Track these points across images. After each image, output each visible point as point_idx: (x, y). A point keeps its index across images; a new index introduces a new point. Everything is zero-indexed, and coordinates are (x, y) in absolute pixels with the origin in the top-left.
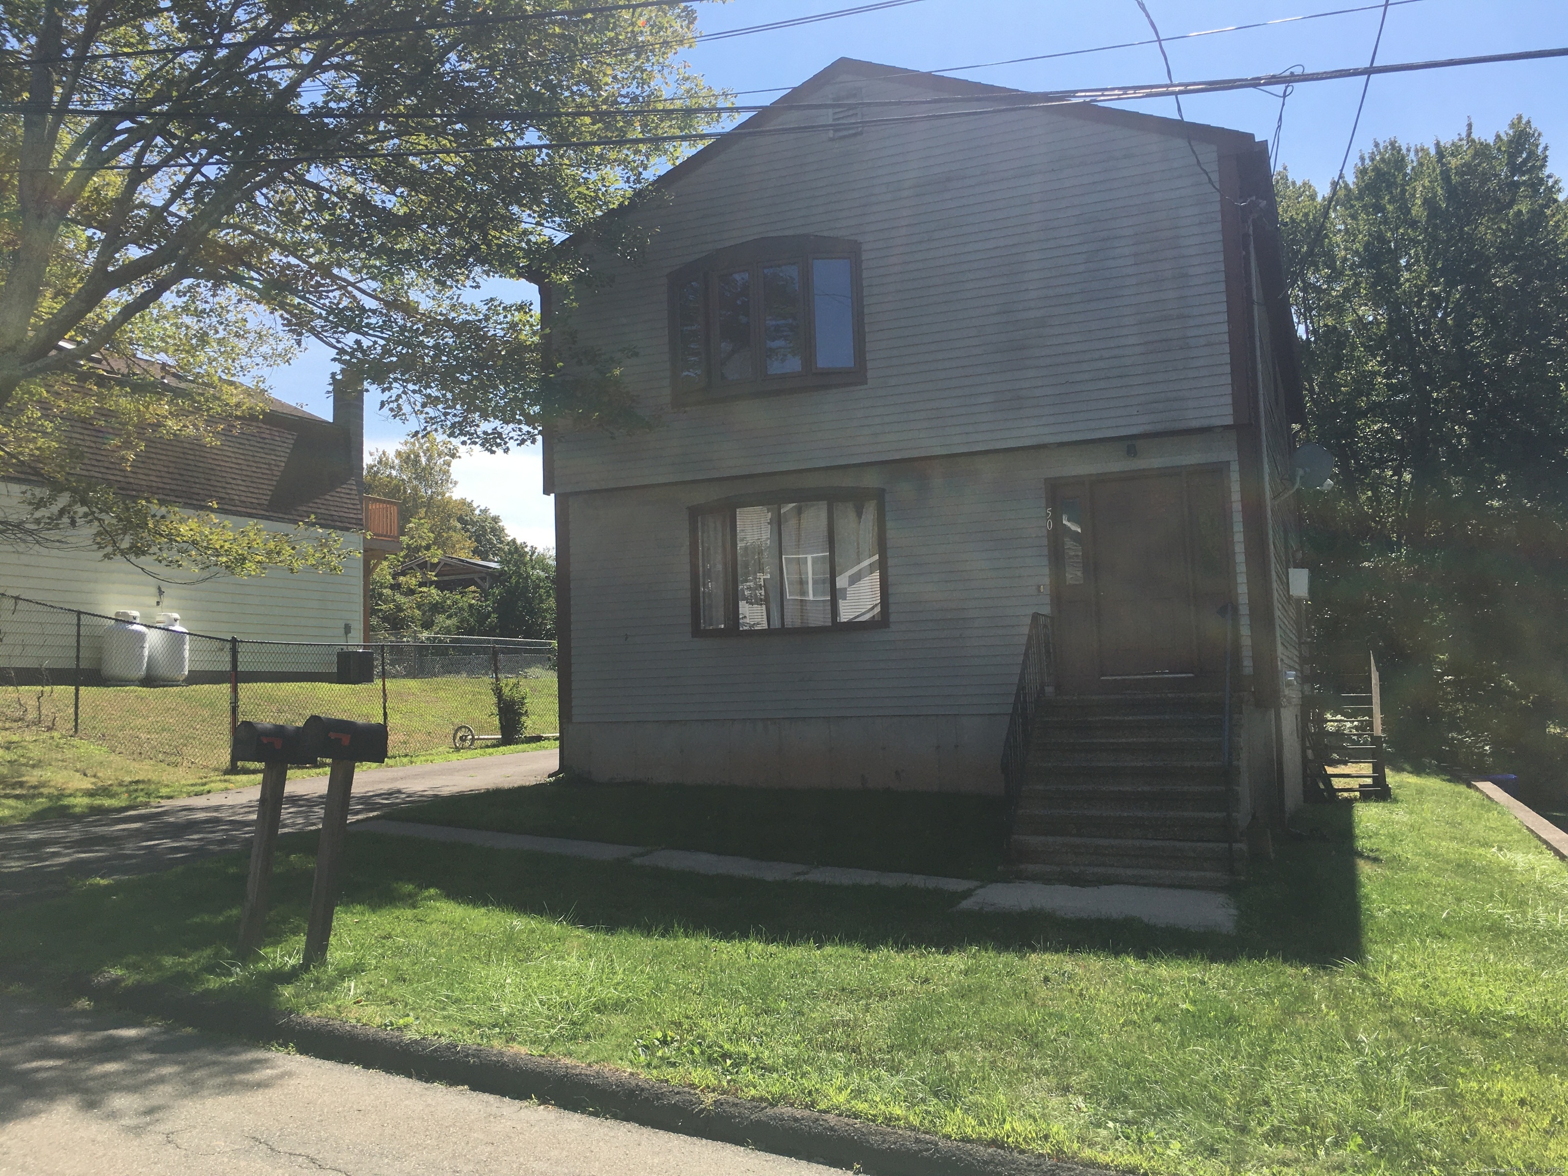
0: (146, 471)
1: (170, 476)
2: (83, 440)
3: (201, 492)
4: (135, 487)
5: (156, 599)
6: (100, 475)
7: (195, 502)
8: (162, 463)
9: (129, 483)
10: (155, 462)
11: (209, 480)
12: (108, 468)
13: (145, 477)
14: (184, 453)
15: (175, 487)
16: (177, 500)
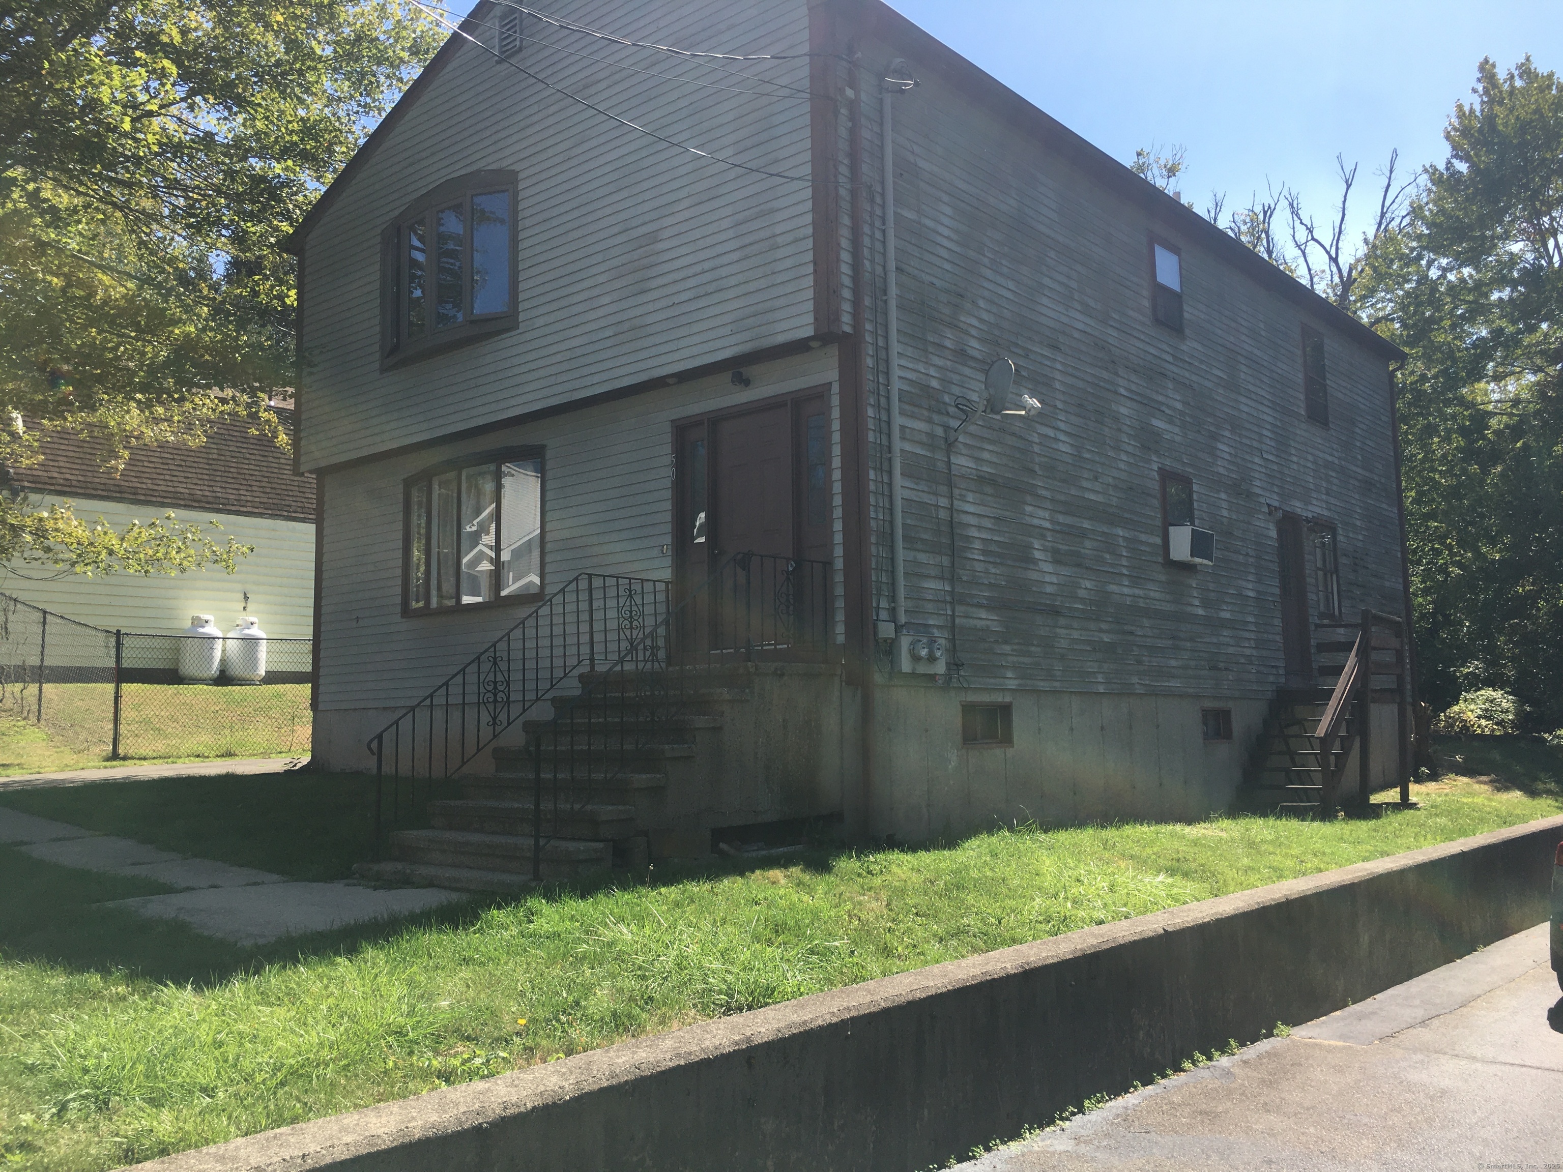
0: (237, 486)
1: (261, 489)
2: (173, 459)
3: (294, 504)
4: (222, 501)
5: (243, 605)
6: (187, 491)
7: (286, 514)
8: (254, 478)
9: (217, 497)
10: (247, 477)
11: (304, 493)
12: (196, 484)
13: (234, 492)
14: (279, 468)
15: (265, 500)
16: (266, 511)
